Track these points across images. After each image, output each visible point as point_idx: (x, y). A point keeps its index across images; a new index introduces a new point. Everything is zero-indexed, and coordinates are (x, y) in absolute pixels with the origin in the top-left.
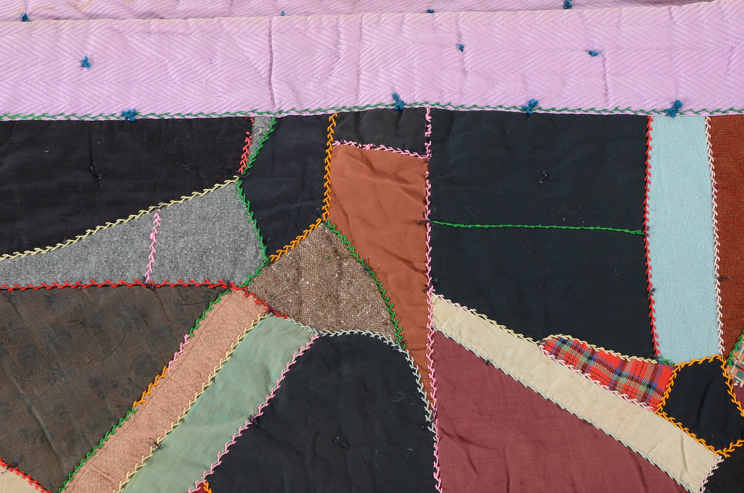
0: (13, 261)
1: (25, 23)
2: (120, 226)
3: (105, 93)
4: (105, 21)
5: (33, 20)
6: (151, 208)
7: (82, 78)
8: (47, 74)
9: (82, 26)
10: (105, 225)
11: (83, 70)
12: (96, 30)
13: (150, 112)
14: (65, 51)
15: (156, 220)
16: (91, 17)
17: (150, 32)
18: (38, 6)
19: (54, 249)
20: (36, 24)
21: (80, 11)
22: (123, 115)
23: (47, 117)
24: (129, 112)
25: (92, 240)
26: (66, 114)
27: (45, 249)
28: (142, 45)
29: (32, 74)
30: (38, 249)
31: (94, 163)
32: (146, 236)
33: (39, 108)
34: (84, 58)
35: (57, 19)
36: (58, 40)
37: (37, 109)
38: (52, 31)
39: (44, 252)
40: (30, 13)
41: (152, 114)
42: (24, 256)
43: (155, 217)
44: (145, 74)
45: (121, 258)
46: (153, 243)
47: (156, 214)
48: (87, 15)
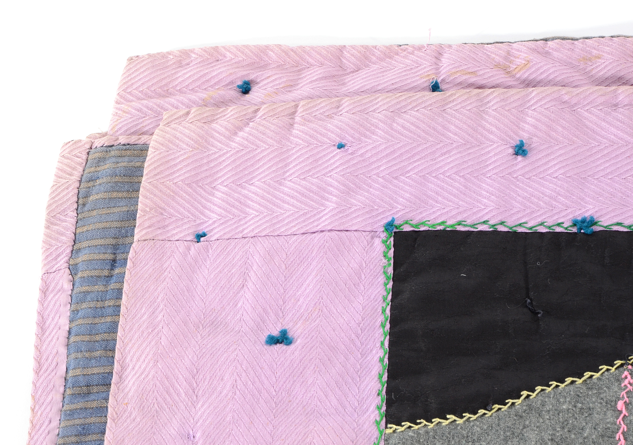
0: (417, 432)
1: (436, 93)
2: (572, 387)
3: (548, 192)
4: (549, 90)
5: (447, 89)
6: (618, 363)
7: (515, 172)
8: (465, 166)
9: (516, 97)
10: (549, 386)
11: (516, 159)
12: (537, 102)
13: (615, 220)
14: (491, 133)
15: (626, 382)
16: (529, 84)
17: (616, 105)
18: (454, 70)
19: (474, 417)
20: (451, 95)
21: (513, 76)
22: (574, 225)
23: (465, 226)
24: (583, 221)
25: (530, 407)
26: (492, 222)
27: (462, 417)
28: (604, 124)
29: (445, 165)
30: (451, 417)
31: (531, 294)
32: (611, 404)
33: (454, 213)
34: (518, 143)
35: (480, 87)
36: (482, 118)
37: (450, 215)
38: (474, 105)
39: (460, 421)
40: (443, 80)
41: (618, 224)
42: (431, 426)
43: (623, 376)
44: (607, 165)
45: (573, 436)
46: (622, 415)
47: (626, 373)
48: (524, 81)
